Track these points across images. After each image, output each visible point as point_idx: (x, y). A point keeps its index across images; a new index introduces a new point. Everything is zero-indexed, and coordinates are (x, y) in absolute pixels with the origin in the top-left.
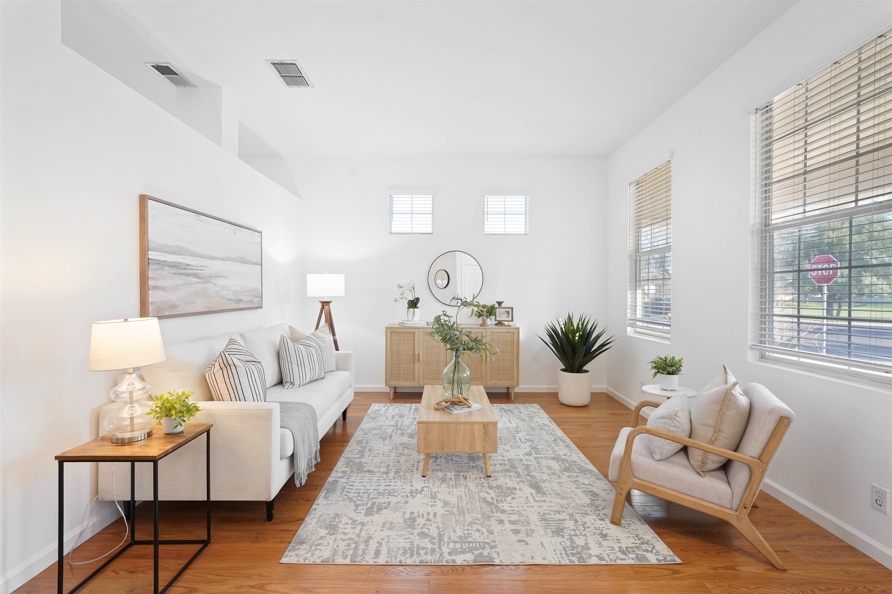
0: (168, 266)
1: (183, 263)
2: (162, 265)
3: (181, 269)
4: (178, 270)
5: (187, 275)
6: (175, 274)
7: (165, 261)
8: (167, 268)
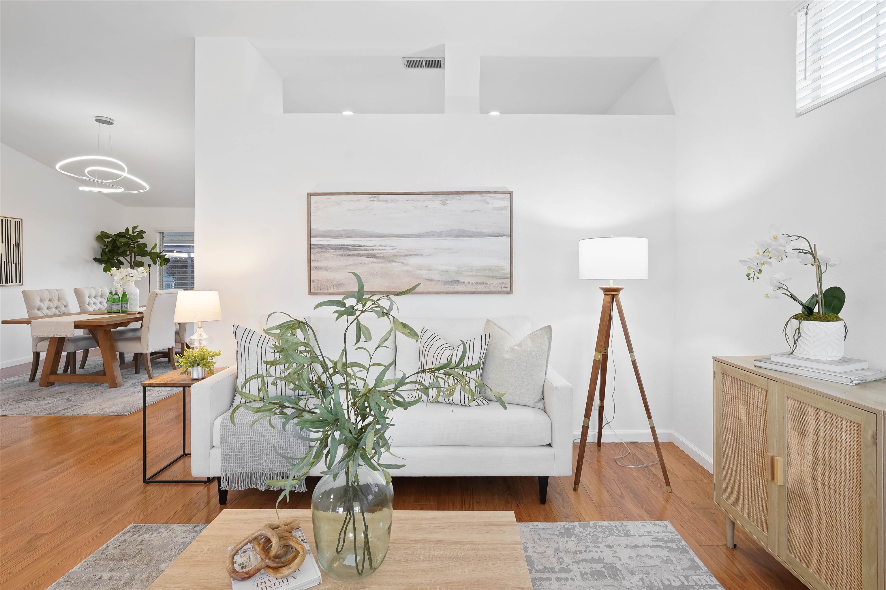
0: (332, 249)
1: (352, 245)
2: (326, 248)
3: (350, 251)
4: (346, 252)
5: (359, 256)
6: (342, 255)
7: (329, 245)
8: (331, 251)
